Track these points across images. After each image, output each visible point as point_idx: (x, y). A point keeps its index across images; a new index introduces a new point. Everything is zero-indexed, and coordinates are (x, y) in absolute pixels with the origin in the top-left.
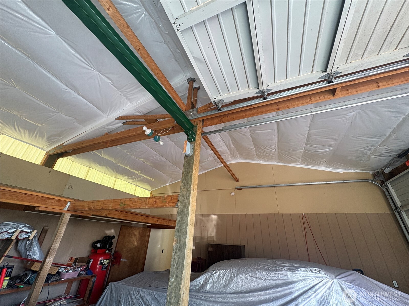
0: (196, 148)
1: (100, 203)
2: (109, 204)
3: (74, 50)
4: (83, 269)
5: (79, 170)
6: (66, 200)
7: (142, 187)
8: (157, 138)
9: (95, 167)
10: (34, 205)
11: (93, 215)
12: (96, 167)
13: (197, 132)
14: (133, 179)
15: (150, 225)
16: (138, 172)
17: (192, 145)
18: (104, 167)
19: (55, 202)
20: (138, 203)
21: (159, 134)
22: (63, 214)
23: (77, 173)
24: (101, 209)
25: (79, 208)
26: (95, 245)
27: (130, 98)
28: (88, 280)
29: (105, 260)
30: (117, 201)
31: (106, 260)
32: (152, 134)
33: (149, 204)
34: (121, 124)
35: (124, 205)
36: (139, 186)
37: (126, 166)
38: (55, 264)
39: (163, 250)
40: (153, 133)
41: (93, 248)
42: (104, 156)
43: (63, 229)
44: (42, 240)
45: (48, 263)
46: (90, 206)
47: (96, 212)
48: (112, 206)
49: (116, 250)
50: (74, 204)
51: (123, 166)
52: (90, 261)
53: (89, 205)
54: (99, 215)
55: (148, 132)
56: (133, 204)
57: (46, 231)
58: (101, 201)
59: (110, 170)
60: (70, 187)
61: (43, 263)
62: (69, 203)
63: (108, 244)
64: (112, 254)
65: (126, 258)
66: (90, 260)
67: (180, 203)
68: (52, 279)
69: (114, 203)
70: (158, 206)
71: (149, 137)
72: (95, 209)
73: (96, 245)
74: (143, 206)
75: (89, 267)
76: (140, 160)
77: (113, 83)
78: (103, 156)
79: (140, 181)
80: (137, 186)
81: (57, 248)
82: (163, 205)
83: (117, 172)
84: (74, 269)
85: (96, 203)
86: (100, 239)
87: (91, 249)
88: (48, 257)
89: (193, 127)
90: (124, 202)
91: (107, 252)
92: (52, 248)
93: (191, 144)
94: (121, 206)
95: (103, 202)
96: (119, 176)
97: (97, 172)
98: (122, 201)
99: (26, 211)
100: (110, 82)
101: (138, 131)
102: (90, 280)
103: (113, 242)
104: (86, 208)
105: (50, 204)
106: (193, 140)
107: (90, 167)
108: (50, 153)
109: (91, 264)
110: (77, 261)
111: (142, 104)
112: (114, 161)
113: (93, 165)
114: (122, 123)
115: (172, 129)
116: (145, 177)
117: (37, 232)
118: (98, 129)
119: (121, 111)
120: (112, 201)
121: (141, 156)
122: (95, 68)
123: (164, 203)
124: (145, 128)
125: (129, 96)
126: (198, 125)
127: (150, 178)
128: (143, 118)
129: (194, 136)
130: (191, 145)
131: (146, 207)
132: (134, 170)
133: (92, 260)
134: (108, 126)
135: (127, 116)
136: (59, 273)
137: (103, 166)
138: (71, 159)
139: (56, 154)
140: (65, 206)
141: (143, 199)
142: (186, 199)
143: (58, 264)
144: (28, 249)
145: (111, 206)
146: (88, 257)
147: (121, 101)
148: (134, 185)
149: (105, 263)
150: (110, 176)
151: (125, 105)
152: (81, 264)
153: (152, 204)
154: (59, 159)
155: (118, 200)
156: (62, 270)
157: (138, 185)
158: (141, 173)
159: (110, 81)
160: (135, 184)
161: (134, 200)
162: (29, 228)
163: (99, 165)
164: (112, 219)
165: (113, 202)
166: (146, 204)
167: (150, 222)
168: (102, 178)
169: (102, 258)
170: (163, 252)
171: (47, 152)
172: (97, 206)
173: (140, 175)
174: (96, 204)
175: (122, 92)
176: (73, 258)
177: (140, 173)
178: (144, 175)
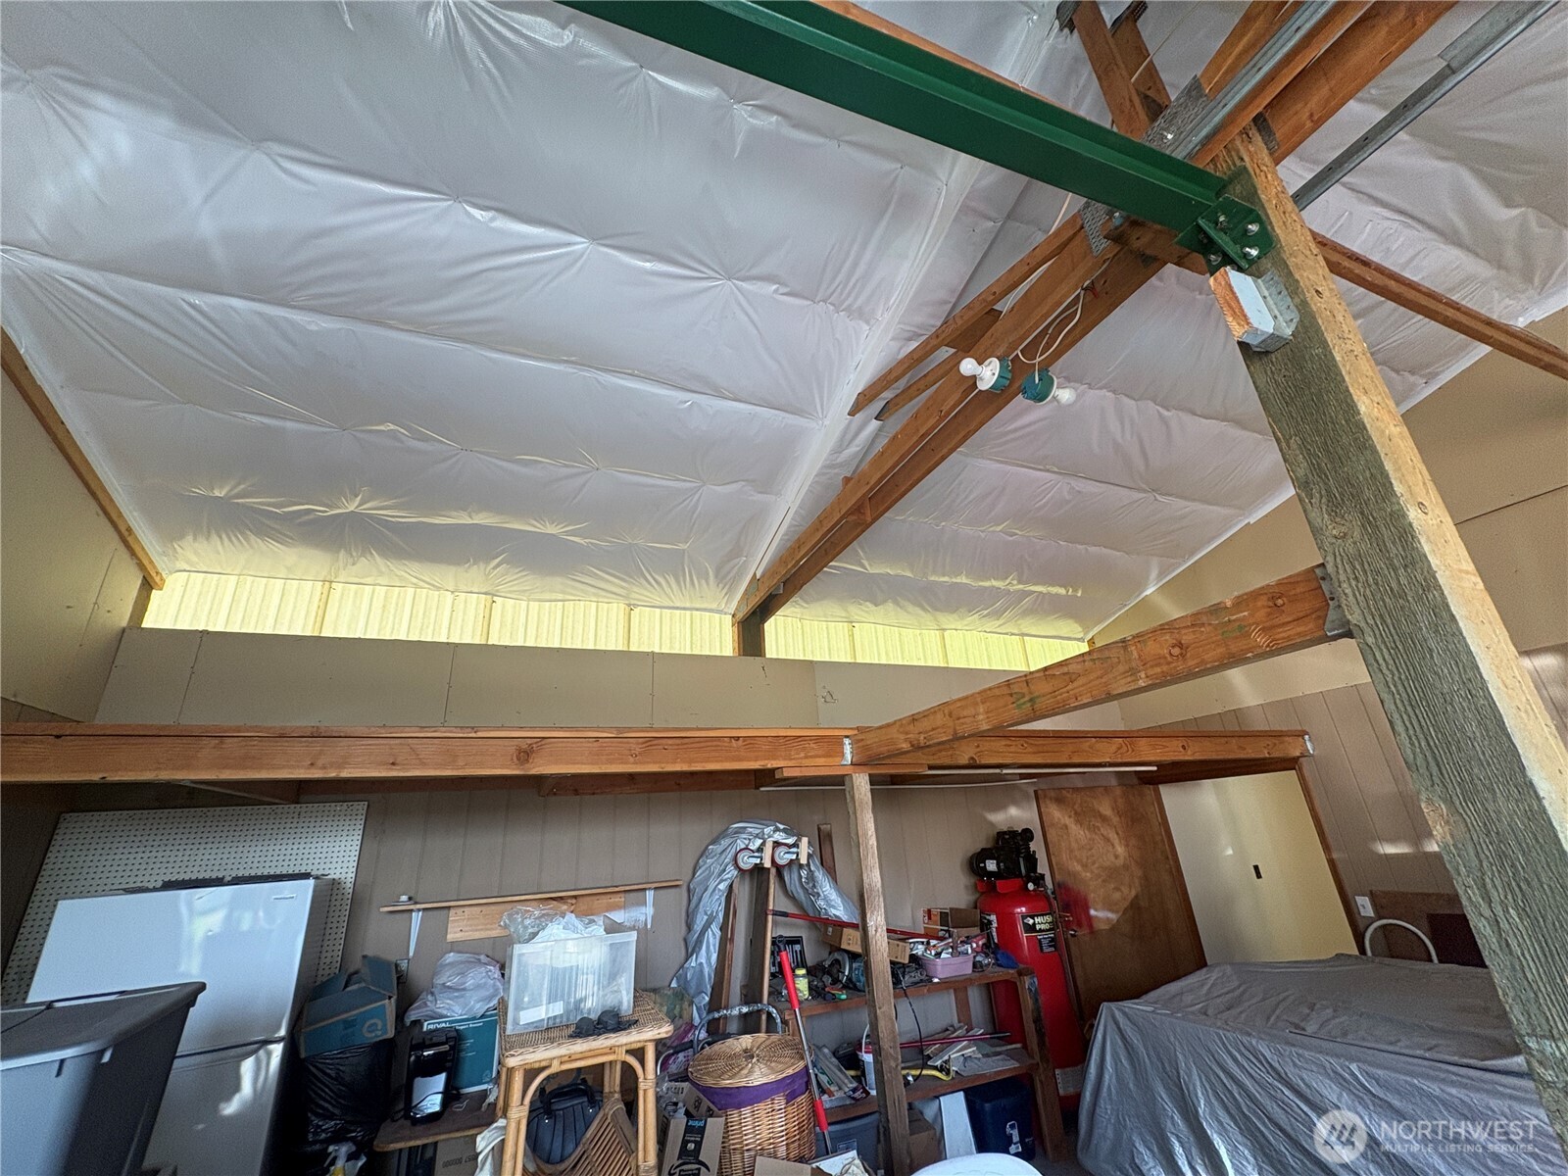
0: (1301, 276)
1: (939, 716)
2: (970, 711)
3: (648, 257)
4: (977, 946)
5: (826, 640)
6: (837, 733)
7: (1043, 634)
8: (1037, 381)
9: (865, 615)
10: (769, 766)
11: (931, 768)
12: (867, 612)
13: (1263, 197)
14: (998, 614)
15: (1155, 768)
16: (1008, 582)
17: (1267, 277)
18: (890, 605)
19: (812, 745)
20: (1093, 676)
21: (1038, 360)
22: (847, 778)
23: (827, 650)
24: (951, 737)
25: (882, 749)
26: (978, 866)
27: (859, 302)
28: (1011, 987)
29: (1037, 916)
30: (997, 692)
31: (1040, 915)
32: (1009, 376)
33: (1152, 667)
34: (875, 424)
35: (1031, 700)
36: (1033, 633)
37: (956, 576)
38: (895, 932)
39: (1256, 868)
40: (1010, 371)
41: (977, 878)
42: (870, 565)
43: (867, 823)
44: (830, 864)
45: (876, 931)
46: (911, 736)
47: (935, 757)
48: (988, 718)
49: (1058, 877)
50: (862, 740)
51: (946, 579)
52: (990, 922)
53: (907, 733)
54: (947, 762)
55: (988, 374)
56: (1070, 687)
57: (829, 836)
58: (940, 709)
59: (911, 608)
60: (829, 699)
61: (862, 927)
62: (847, 741)
63: (1021, 860)
64: (1049, 892)
65: (1109, 906)
66: (988, 917)
67: (1355, 608)
68: (907, 977)
69: (988, 704)
70: (1203, 662)
71: (999, 396)
72: (931, 742)
73: (982, 865)
74: (1123, 681)
75: (996, 941)
76: (993, 532)
77: (786, 286)
78: (868, 567)
79: (1027, 613)
80: (1023, 635)
81: (879, 885)
82: (1234, 649)
83: (936, 609)
84: (952, 947)
85: (926, 719)
86: (983, 845)
87: (973, 880)
88: (868, 916)
89: (1221, 186)
90: (1025, 690)
91: (1031, 886)
92: (866, 886)
93: (1257, 275)
94: (1024, 707)
95: (946, 711)
96: (948, 620)
97: (875, 628)
98: (1016, 689)
99: (762, 786)
100: (776, 291)
101: (944, 400)
102: (1018, 983)
103: (1034, 852)
104: (904, 746)
105: (802, 755)
106: (1254, 252)
107: (852, 619)
108: (740, 616)
109: (994, 930)
110: (949, 922)
111: (911, 294)
112: (909, 574)
113: (855, 611)
114: (875, 418)
115: (1088, 299)
116: (1041, 593)
117: (809, 842)
118: (817, 479)
119: (852, 377)
120: (979, 700)
121: (993, 514)
122: (716, 272)
123: (1237, 638)
124: (968, 366)
125: (850, 300)
126: (1246, 159)
127: (1062, 591)
128: (940, 339)
129: (1254, 228)
130: (1255, 282)
131: (1142, 683)
132: (988, 579)
133: (993, 918)
134: (841, 452)
135: (879, 379)
136: (914, 958)
137: (884, 601)
138: (794, 615)
139: (754, 613)
140: (843, 755)
141: (1107, 654)
142: (1395, 570)
143: (902, 933)
144: (810, 891)
145: (981, 717)
146: (976, 908)
147: (837, 339)
148: (1012, 634)
149: (1043, 927)
150: (918, 632)
151: (855, 346)
152: (965, 932)
153: (1169, 663)
154: (767, 625)
155: (999, 687)
156: (920, 950)
157: (1025, 631)
158: (1020, 582)
159: (775, 287)
160: (1016, 631)
161: (1065, 669)
162: (788, 832)
163: (871, 602)
164: (997, 771)
165: (983, 703)
166: (1133, 672)
167: (1152, 759)
168: (898, 643)
169: (1024, 909)
170: (1259, 876)
171: (733, 616)
172: (933, 729)
173: (1019, 591)
174: (925, 724)
175: (825, 301)
176: (934, 912)
177: (1015, 582)
178: (1035, 584)
